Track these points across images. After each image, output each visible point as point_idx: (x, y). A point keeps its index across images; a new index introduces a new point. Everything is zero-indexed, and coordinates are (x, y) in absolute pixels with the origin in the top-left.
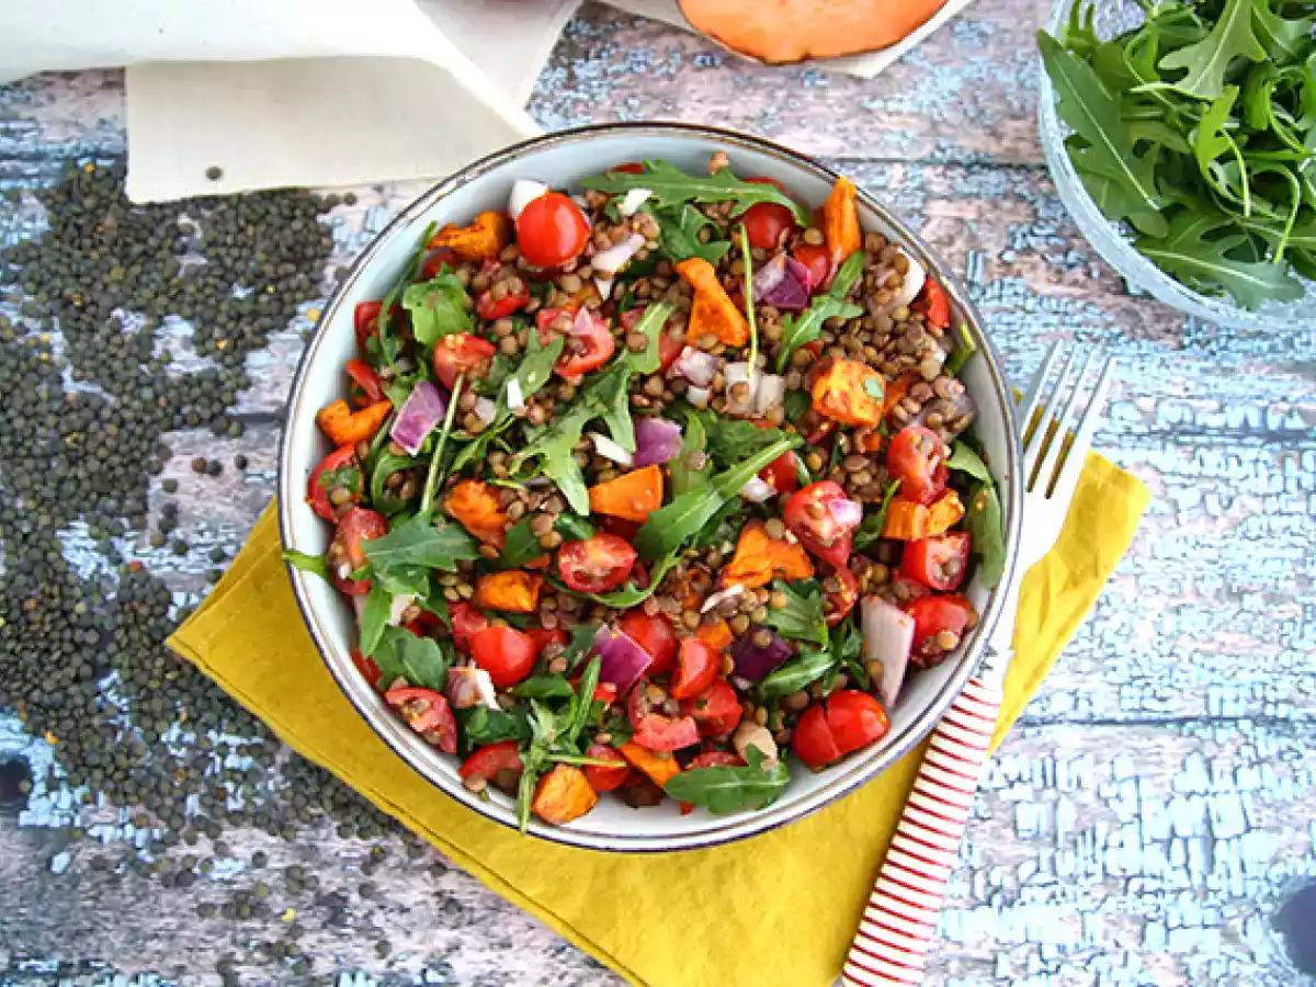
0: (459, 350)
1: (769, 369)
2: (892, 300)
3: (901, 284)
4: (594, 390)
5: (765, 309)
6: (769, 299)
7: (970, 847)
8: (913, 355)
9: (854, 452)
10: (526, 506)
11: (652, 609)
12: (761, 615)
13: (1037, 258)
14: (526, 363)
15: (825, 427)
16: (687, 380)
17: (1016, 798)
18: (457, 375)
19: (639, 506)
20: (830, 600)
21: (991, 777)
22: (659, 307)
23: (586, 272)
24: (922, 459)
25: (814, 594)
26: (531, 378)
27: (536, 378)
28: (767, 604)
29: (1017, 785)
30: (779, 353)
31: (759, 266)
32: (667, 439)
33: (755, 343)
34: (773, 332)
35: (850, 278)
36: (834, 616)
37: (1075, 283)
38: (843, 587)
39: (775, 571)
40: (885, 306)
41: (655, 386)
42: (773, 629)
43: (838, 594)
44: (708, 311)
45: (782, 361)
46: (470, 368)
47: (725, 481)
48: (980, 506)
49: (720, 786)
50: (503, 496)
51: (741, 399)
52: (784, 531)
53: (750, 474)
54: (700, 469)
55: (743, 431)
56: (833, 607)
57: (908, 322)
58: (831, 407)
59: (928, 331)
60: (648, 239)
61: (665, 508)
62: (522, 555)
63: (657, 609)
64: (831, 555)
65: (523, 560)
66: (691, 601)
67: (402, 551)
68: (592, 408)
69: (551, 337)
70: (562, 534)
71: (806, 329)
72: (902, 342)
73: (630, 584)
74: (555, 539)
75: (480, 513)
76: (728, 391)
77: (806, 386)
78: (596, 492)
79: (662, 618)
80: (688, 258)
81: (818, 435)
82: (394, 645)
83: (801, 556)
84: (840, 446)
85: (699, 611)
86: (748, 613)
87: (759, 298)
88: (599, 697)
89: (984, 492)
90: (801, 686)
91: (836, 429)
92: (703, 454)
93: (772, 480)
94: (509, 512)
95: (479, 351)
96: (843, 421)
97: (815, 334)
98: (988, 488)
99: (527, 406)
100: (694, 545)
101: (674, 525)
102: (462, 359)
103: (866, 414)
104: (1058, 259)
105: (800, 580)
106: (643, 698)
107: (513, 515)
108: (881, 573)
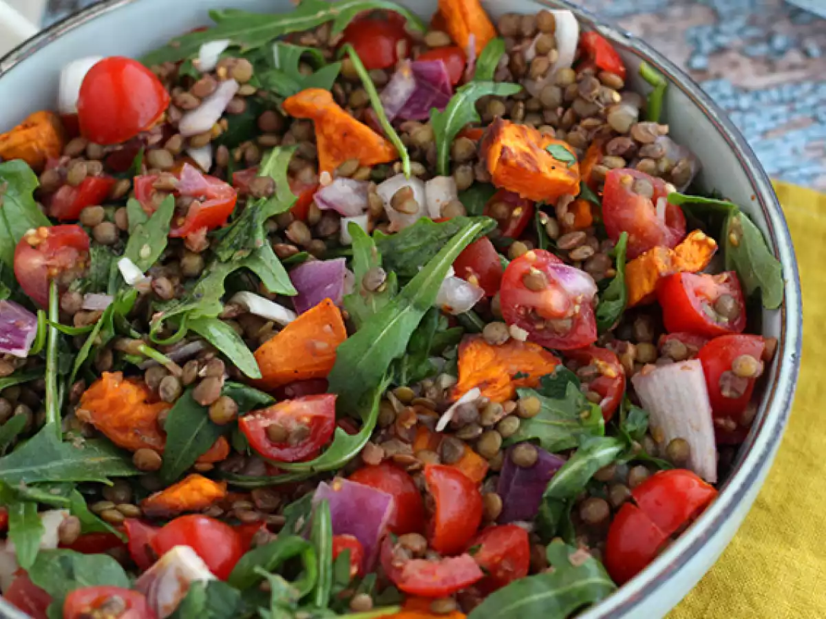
0: (45, 246)
1: (428, 173)
2: (550, 65)
3: (555, 46)
4: (226, 243)
5: (404, 126)
6: (407, 113)
8: (596, 115)
9: (563, 230)
10: (180, 379)
11: (376, 455)
12: (513, 425)
13: (733, 56)
14: (132, 241)
15: (517, 212)
16: (334, 214)
18: (49, 282)
19: (321, 345)
20: (592, 389)
22: (277, 151)
23: (176, 143)
24: (644, 203)
25: (571, 388)
26: (145, 251)
27: (150, 248)
28: (516, 413)
30: (436, 154)
31: (381, 87)
32: (332, 277)
33: (404, 150)
34: (421, 134)
35: (494, 59)
36: (604, 402)
37: (792, 67)
38: (601, 364)
39: (513, 378)
40: (543, 76)
41: (298, 231)
42: (535, 442)
43: (600, 375)
44: (336, 137)
45: (442, 161)
46: (63, 269)
47: (416, 289)
48: (734, 237)
49: (527, 600)
50: (149, 377)
51: (408, 206)
52: (509, 331)
53: (443, 272)
54: (382, 289)
55: (421, 234)
56: (600, 394)
57: (577, 82)
58: (512, 162)
59: (603, 83)
60: (241, 84)
61: (352, 337)
62: (191, 450)
63: (381, 454)
64: (575, 338)
65: (194, 455)
66: (423, 442)
67: (35, 469)
68: (229, 260)
69: (157, 200)
70: (236, 401)
71: (459, 112)
72: (578, 106)
73: (340, 431)
74: (228, 406)
75: (124, 405)
76: (389, 209)
77: (481, 177)
78: (263, 352)
79: (390, 463)
80: (294, 93)
81: (513, 225)
82: (58, 565)
83: (541, 353)
84: (544, 227)
85: (434, 450)
86: (496, 426)
87: (393, 115)
88: (340, 549)
89: (733, 220)
90: (591, 475)
91: (532, 209)
92: (382, 270)
93: (474, 279)
94: (161, 394)
95: (71, 242)
96: (537, 198)
97: (471, 116)
98: (736, 214)
99: (150, 278)
100: (404, 380)
101: (370, 351)
102: (49, 259)
103: (560, 175)
104: (762, 49)
105: (547, 376)
106: (397, 546)
107: (167, 393)
108: (646, 350)
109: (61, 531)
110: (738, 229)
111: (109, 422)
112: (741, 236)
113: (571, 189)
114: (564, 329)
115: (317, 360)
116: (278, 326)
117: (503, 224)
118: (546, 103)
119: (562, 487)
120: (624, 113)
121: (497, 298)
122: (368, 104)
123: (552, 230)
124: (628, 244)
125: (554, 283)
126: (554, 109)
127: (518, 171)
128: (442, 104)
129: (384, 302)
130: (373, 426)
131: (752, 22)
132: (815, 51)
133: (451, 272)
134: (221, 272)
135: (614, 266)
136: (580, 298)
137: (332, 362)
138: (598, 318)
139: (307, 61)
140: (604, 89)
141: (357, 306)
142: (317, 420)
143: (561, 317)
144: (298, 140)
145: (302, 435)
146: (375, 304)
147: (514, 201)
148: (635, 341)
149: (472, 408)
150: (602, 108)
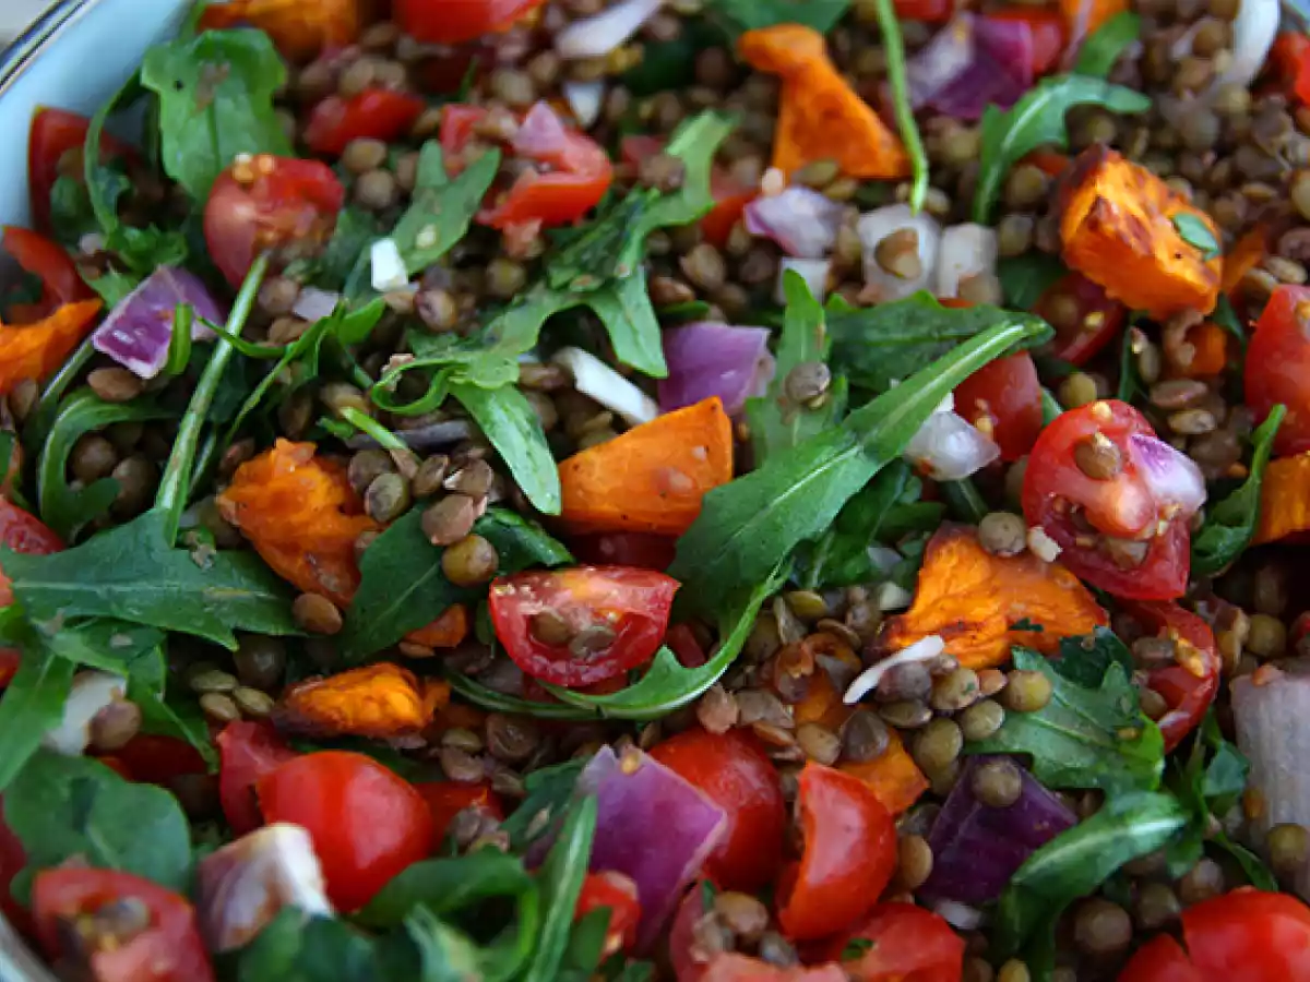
0: (263, 188)
1: (953, 215)
2: (1212, 77)
3: (1229, 43)
4: (569, 256)
5: (935, 123)
6: (945, 103)
8: (1272, 181)
10: (410, 484)
11: (722, 716)
12: (990, 720)
14: (414, 212)
15: (1095, 320)
16: (773, 247)
18: (257, 250)
19: (680, 481)
20: (1152, 685)
22: (706, 119)
23: (546, 66)
25: (1115, 676)
26: (426, 237)
27: (434, 235)
28: (1001, 697)
30: (976, 184)
31: (914, 50)
32: (737, 358)
33: (922, 164)
34: (959, 142)
35: (1118, 44)
36: (1170, 718)
38: (1183, 643)
39: (1014, 626)
40: (1196, 91)
41: (703, 263)
42: (1024, 761)
43: (1174, 663)
44: (813, 115)
45: (984, 197)
46: (286, 238)
50: (356, 466)
51: (902, 264)
52: (1027, 534)
53: (936, 398)
54: (818, 402)
55: (912, 320)
56: (1166, 698)
57: (1253, 114)
58: (1109, 228)
59: (1299, 126)
61: (740, 481)
62: (398, 616)
63: (733, 718)
64: (1144, 580)
65: (401, 628)
66: (815, 710)
67: (100, 590)
68: (565, 287)
69: (472, 152)
70: (497, 549)
71: (1036, 119)
72: (1244, 157)
73: (666, 655)
74: (480, 554)
75: (298, 507)
76: (870, 261)
77: (1045, 243)
78: (576, 467)
79: (746, 736)
80: (765, 27)
81: (1081, 341)
82: (65, 792)
83: (1074, 590)
84: (1135, 358)
85: (835, 731)
86: (958, 716)
87: (920, 101)
88: (594, 902)
90: (1114, 866)
91: (1122, 320)
92: (824, 368)
93: (986, 424)
94: (368, 505)
95: (310, 194)
96: (1137, 304)
97: (1053, 130)
99: (416, 286)
100: (814, 582)
101: (764, 514)
102: (265, 212)
103: (1187, 272)
105: (1079, 639)
106: (709, 917)
107: (378, 504)
108: (1269, 632)
109: (96, 726)
111: (266, 529)
113: (1201, 301)
114: (1129, 558)
115: (663, 506)
116: (620, 424)
117: (1063, 334)
118: (1191, 139)
119: (1052, 877)
121: (1020, 468)
122: (883, 75)
123: (1148, 367)
124: (1283, 426)
125: (1131, 470)
126: (1200, 154)
127: (1114, 248)
128: (1009, 99)
129: (814, 427)
130: (732, 658)
133: (947, 404)
134: (545, 305)
135: (1246, 461)
136: (1172, 511)
137: (691, 517)
138: (1196, 554)
140: (1297, 136)
141: (765, 423)
142: (633, 621)
143: (1128, 536)
144: (752, 107)
145: (597, 642)
146: (799, 425)
147: (1094, 298)
148: (1250, 610)
149: (922, 672)
150: (1286, 170)
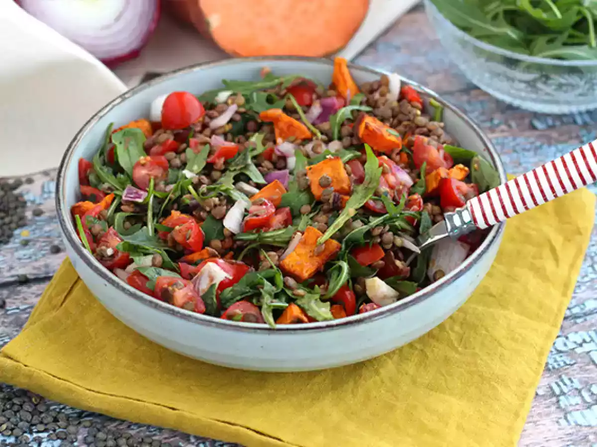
0: (148, 164)
1: (329, 140)
4: (233, 163)
5: (317, 125)
6: (318, 121)
7: (570, 379)
8: (409, 120)
14: (189, 164)
17: (587, 350)
18: (150, 181)
21: (565, 345)
22: (257, 134)
23: (208, 131)
24: (433, 148)
26: (195, 167)
27: (198, 167)
29: (584, 345)
30: (333, 133)
31: (306, 111)
33: (317, 132)
34: (325, 126)
35: (360, 99)
37: (503, 131)
40: (383, 105)
41: (267, 163)
44: (285, 129)
45: (336, 135)
46: (156, 176)
48: (476, 166)
51: (319, 151)
57: (400, 106)
58: (370, 128)
59: (413, 106)
60: (239, 106)
68: (235, 170)
69: (200, 147)
71: (343, 114)
72: (400, 117)
77: (355, 142)
80: (264, 111)
87: (311, 121)
89: (475, 159)
95: (160, 164)
96: (382, 151)
97: (348, 115)
98: (477, 156)
99: (198, 176)
102: (151, 171)
103: (393, 139)
104: (488, 124)
110: (477, 162)
112: (479, 165)
113: (398, 146)
118: (386, 116)
120: (422, 120)
124: (426, 167)
126: (389, 119)
127: (374, 133)
131: (483, 113)
132: (513, 124)
134: (231, 175)
139: (270, 101)
140: (413, 109)
150: (412, 118)
